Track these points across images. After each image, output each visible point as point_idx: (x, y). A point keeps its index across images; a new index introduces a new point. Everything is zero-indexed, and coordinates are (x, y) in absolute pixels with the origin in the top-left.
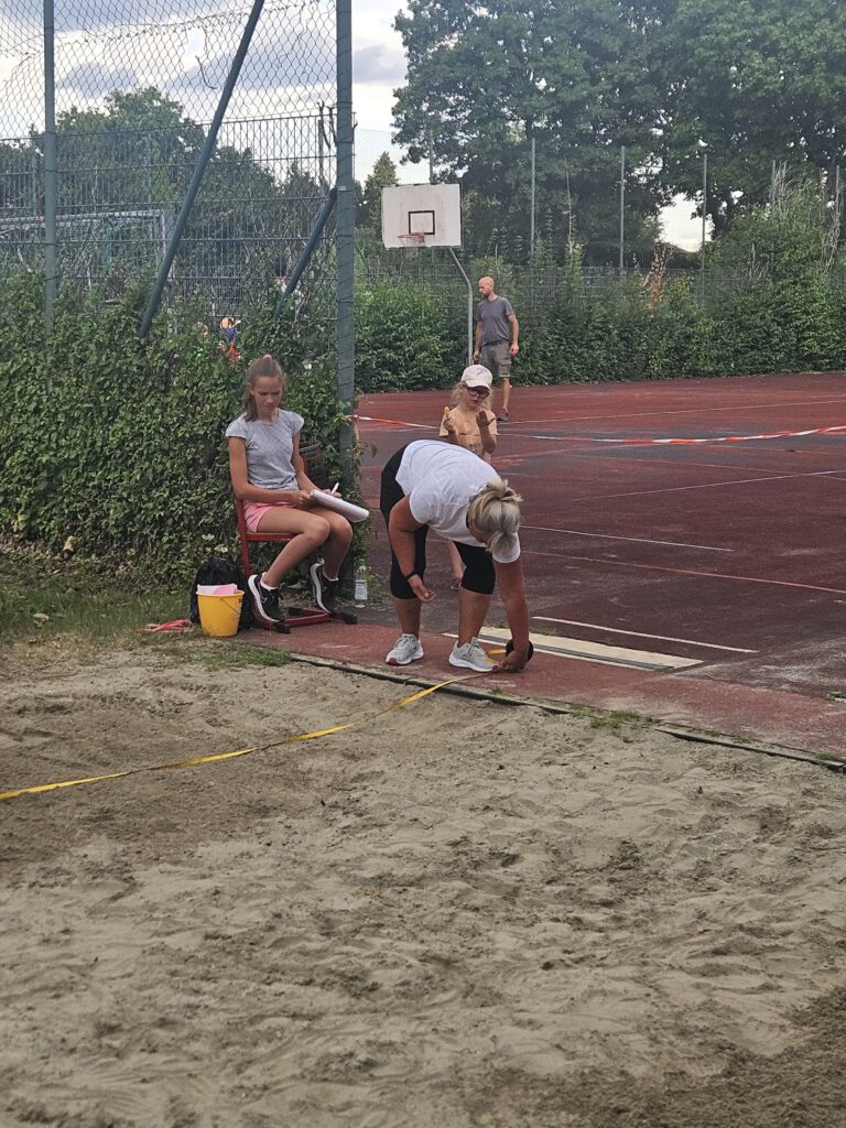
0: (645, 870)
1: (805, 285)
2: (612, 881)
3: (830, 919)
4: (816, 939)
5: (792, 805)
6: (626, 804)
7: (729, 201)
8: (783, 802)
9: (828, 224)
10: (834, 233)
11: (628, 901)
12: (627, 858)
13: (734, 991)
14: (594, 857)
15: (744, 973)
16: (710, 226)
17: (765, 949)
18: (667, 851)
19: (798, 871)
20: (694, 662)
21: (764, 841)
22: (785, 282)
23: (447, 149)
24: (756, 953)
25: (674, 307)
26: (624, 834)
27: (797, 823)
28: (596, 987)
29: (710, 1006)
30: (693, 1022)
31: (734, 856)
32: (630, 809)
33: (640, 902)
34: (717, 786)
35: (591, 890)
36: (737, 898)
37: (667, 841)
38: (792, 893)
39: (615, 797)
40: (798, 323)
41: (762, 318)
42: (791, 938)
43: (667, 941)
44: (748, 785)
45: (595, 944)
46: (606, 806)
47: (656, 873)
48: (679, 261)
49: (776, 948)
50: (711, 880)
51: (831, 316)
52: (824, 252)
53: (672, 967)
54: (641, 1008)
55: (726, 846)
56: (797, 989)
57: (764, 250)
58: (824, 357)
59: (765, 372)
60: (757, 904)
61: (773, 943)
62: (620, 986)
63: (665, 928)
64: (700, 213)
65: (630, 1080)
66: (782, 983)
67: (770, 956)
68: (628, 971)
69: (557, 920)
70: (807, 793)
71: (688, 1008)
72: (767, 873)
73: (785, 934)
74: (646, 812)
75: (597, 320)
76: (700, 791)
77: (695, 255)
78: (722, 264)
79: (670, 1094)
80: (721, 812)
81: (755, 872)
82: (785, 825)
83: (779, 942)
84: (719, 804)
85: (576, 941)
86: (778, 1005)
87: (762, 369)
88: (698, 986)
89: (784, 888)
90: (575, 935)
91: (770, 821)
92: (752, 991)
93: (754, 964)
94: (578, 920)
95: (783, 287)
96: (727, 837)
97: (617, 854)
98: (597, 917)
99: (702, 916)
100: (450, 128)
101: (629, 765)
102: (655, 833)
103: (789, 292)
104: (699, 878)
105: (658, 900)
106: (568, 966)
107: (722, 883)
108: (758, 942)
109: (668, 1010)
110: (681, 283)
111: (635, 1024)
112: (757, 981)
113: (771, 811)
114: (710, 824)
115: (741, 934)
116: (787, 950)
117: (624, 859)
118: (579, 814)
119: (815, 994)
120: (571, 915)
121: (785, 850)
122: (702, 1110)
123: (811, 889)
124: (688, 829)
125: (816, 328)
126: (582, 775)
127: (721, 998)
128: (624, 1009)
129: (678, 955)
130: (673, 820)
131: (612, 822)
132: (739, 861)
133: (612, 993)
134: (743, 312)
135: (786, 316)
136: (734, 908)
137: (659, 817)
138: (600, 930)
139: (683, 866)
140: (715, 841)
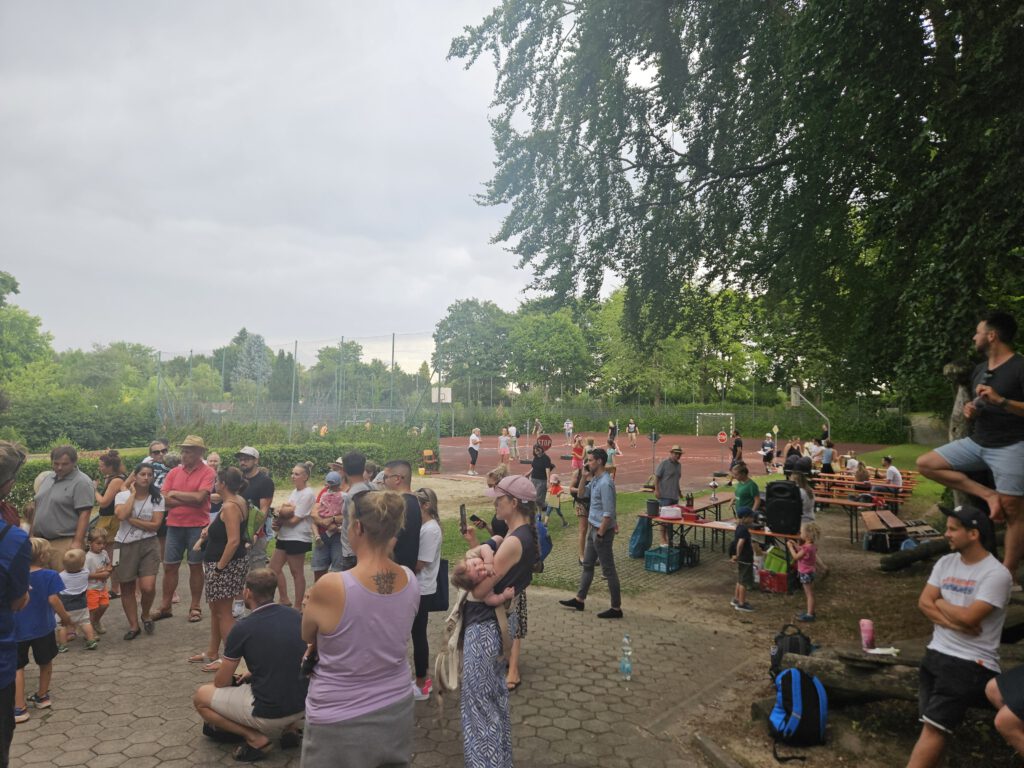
7: (525, 384)
23: (447, 369)
25: (505, 416)
64: (518, 387)
75: (485, 420)
100: (447, 364)
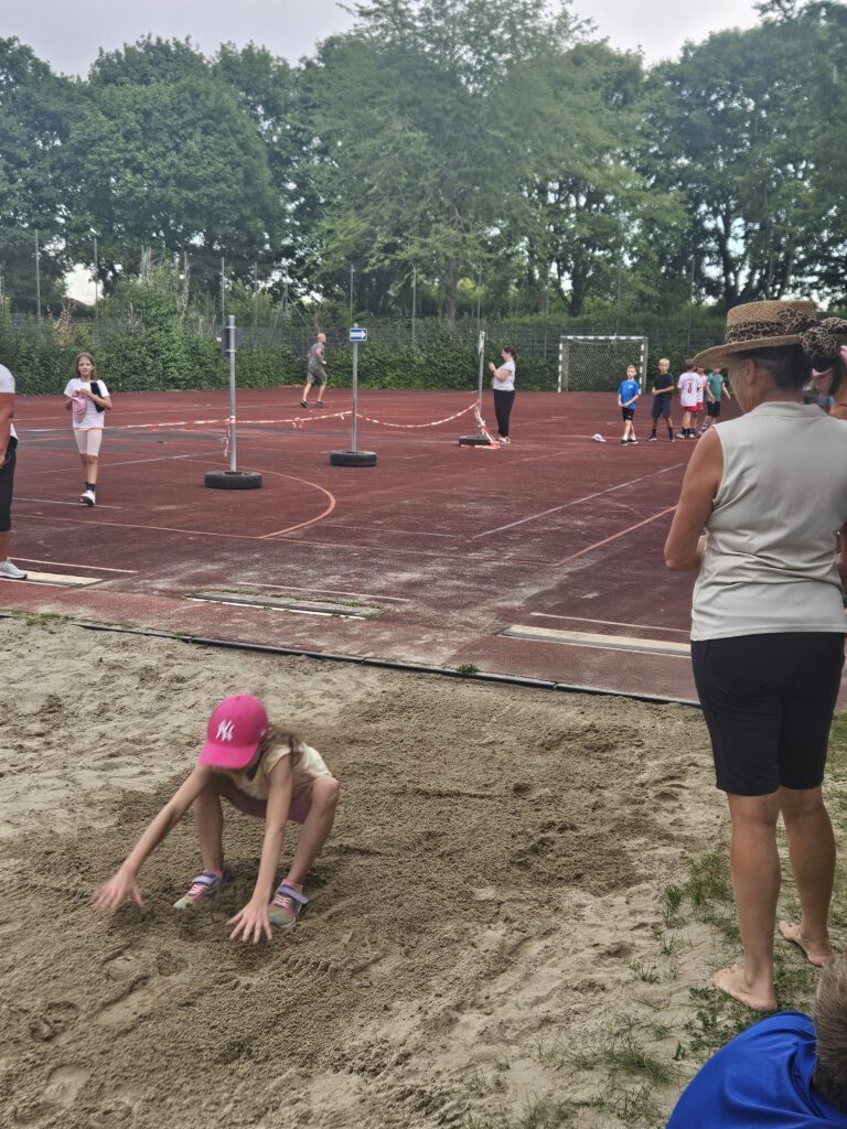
0: (65, 712)
1: (167, 331)
2: (43, 721)
3: (182, 730)
4: (173, 742)
5: (160, 665)
6: (51, 672)
7: (114, 271)
9: (180, 291)
10: (185, 296)
11: (54, 732)
12: (53, 705)
13: (124, 777)
14: (30, 707)
15: (129, 766)
16: (100, 286)
17: (142, 751)
18: (79, 699)
19: (163, 704)
20: (95, 580)
21: (142, 687)
22: (154, 328)
24: (137, 754)
25: (78, 343)
26: (51, 691)
27: (163, 676)
28: (33, 784)
29: (106, 788)
30: (96, 798)
31: (124, 699)
32: (54, 676)
33: (62, 732)
34: (112, 657)
35: (30, 727)
36: (125, 723)
37: (79, 693)
38: (160, 717)
39: (44, 669)
40: (164, 357)
41: (140, 352)
42: (159, 743)
43: (80, 753)
44: (133, 654)
45: (31, 759)
46: (38, 674)
47: (73, 713)
48: (80, 312)
50: (109, 714)
51: (185, 352)
52: (179, 309)
53: (83, 768)
54: (63, 794)
55: (118, 693)
57: (139, 306)
58: (181, 380)
59: (143, 389)
60: (137, 726)
61: (147, 747)
62: (49, 782)
63: (78, 745)
64: (95, 279)
65: (57, 835)
66: (153, 770)
67: (145, 755)
68: (54, 772)
69: (6, 748)
71: (93, 791)
72: (144, 707)
73: (155, 741)
74: (65, 676)
75: (24, 351)
76: (101, 660)
77: (92, 307)
78: (111, 315)
79: (81, 840)
80: (114, 672)
81: (138, 706)
82: (156, 677)
83: (152, 746)
84: (114, 668)
85: (19, 759)
87: (141, 387)
88: (99, 777)
89: (154, 715)
90: (18, 756)
91: (147, 675)
92: (134, 776)
93: (135, 760)
94: (21, 747)
95: (153, 332)
96: (119, 687)
97: (46, 704)
98: (34, 743)
99: (102, 736)
101: (53, 647)
102: (71, 689)
103: (156, 336)
104: (101, 714)
105: (74, 730)
106: (14, 774)
107: (115, 715)
108: (138, 748)
109: (80, 792)
110: (83, 327)
111: (58, 803)
112: (137, 770)
113: (147, 669)
114: (108, 680)
115: (127, 744)
117: (51, 706)
118: (20, 681)
120: (18, 743)
121: (155, 692)
122: (101, 847)
123: (172, 714)
124: (92, 685)
125: (175, 361)
126: (21, 656)
127: (115, 782)
128: (50, 795)
129: (87, 760)
130: (83, 679)
131: (42, 684)
132: (126, 701)
133: (44, 786)
134: (127, 348)
135: (155, 352)
136: (123, 730)
137: (74, 678)
138: (36, 751)
139: (92, 707)
140: (110, 691)
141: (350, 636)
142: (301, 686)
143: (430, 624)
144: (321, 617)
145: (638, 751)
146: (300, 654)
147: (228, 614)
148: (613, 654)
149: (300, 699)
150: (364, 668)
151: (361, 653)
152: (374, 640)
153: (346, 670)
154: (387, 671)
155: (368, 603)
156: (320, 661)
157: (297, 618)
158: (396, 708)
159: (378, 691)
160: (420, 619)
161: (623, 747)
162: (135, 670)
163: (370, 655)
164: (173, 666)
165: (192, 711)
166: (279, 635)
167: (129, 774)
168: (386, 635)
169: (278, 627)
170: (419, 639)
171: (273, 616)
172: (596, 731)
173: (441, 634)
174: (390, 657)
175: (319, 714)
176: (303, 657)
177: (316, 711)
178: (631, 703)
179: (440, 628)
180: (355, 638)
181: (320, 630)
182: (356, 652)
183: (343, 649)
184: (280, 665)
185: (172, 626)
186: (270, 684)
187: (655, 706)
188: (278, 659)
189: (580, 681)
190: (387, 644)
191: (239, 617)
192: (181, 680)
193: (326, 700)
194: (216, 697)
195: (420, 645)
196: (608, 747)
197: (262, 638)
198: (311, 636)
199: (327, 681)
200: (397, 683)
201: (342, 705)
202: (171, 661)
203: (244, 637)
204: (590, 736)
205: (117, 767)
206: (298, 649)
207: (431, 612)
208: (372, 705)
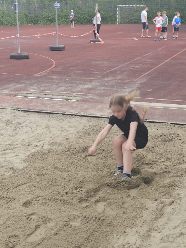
3: (25, 140)
4: (24, 145)
5: (12, 119)
8: (10, 118)
15: (11, 153)
17: (14, 148)
19: (16, 132)
21: (7, 127)
24: (12, 149)
27: (14, 122)
36: (5, 139)
38: (16, 136)
42: (18, 145)
44: (2, 116)
49: (16, 148)
56: (22, 155)
60: (9, 140)
61: (15, 147)
66: (19, 154)
67: (15, 149)
70: (14, 116)
72: (10, 133)
73: (17, 145)
81: (7, 133)
82: (11, 123)
83: (16, 146)
86: (19, 158)
89: (14, 136)
91: (8, 123)
93: (12, 151)
108: (12, 147)
112: (14, 154)
115: (8, 146)
116: (19, 148)
119: (26, 155)
121: (12, 128)
123: (20, 135)
132: (3, 132)
136: (5, 141)
141: (74, 107)
142: (61, 124)
143: (100, 102)
144: (63, 101)
145: (180, 141)
146: (58, 114)
147: (31, 101)
148: (162, 109)
149: (62, 129)
150: (81, 117)
151: (79, 112)
152: (82, 108)
153: (75, 118)
154: (89, 118)
155: (77, 96)
156: (65, 116)
157: (54, 102)
158: (95, 130)
159: (87, 125)
160: (96, 100)
161: (175, 140)
162: (4, 121)
163: (82, 113)
164: (16, 119)
165: (26, 134)
166: (50, 107)
167: (12, 156)
168: (86, 106)
169: (49, 105)
170: (97, 107)
171: (46, 101)
172: (165, 135)
173: (104, 105)
174: (89, 113)
175: (70, 133)
176: (60, 115)
177: (69, 132)
178: (173, 125)
179: (103, 103)
180: (76, 107)
181: (63, 105)
182: (77, 112)
183: (73, 111)
184: (52, 117)
185: (13, 106)
186: (50, 124)
187: (181, 126)
188: (51, 115)
189: (155, 119)
190: (87, 109)
191: (35, 102)
192: (20, 124)
193: (71, 129)
194: (34, 129)
195: (98, 109)
196: (170, 141)
197: (45, 109)
198: (61, 107)
199: (70, 122)
200: (93, 122)
201: (77, 130)
202: (15, 117)
203: (38, 109)
204: (163, 137)
205: (7, 154)
206: (57, 112)
207: (99, 98)
208: (87, 130)
